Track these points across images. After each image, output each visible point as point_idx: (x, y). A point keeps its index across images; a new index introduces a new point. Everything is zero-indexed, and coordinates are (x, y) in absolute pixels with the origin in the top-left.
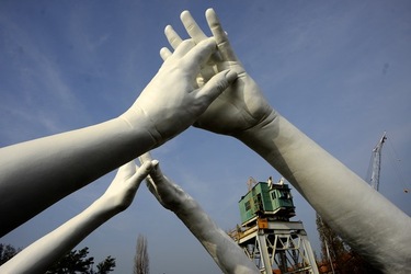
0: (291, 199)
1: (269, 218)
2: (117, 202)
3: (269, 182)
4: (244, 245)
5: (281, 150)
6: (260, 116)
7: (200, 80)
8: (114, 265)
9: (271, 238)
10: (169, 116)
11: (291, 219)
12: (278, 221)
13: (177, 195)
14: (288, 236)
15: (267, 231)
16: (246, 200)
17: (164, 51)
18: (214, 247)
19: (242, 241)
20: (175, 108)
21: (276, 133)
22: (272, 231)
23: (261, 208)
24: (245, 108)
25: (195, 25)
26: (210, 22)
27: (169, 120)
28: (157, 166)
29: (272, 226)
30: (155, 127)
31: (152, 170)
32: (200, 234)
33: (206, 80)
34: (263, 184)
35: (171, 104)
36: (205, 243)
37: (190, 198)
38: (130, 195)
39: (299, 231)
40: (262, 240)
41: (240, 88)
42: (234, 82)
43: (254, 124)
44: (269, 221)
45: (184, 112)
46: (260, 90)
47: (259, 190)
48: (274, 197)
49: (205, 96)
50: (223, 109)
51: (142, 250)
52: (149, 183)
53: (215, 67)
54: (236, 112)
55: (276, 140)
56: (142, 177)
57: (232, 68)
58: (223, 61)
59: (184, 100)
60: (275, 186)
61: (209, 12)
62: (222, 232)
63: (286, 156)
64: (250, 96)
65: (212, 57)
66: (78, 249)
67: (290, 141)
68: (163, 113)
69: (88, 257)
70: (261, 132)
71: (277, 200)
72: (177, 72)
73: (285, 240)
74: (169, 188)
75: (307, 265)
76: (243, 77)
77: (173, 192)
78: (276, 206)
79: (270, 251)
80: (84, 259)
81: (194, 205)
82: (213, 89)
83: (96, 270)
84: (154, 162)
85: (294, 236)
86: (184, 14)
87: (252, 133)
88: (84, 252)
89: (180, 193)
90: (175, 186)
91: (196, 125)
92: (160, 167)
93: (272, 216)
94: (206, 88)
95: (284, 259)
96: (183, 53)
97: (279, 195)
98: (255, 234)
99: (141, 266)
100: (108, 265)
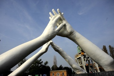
2: (44, 51)
5: (77, 40)
6: (71, 33)
7: (58, 24)
8: (48, 63)
9: (85, 57)
10: (50, 36)
13: (58, 48)
15: (83, 55)
16: (79, 47)
17: (50, 18)
18: (67, 60)
19: (78, 58)
20: (50, 34)
21: (75, 37)
22: (85, 55)
24: (67, 31)
25: (56, 12)
26: (58, 12)
27: (50, 37)
38: (47, 49)
40: (82, 58)
41: (66, 27)
43: (70, 35)
45: (53, 35)
49: (57, 30)
50: (63, 31)
51: (55, 59)
53: (61, 22)
54: (66, 32)
55: (75, 38)
56: (49, 45)
57: (64, 22)
61: (58, 9)
63: (78, 42)
64: (69, 29)
65: (60, 20)
68: (48, 35)
72: (51, 25)
76: (67, 24)
79: (84, 60)
80: (41, 62)
82: (59, 28)
83: (44, 64)
86: (53, 9)
88: (41, 60)
89: (59, 48)
90: (57, 46)
95: (89, 62)
96: (53, 20)
98: (81, 56)
99: (55, 63)
100: (46, 63)
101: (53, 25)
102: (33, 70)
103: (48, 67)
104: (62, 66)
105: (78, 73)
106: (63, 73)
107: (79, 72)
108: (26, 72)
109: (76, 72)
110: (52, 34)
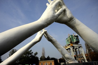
0: (79, 39)
1: (73, 43)
3: (73, 35)
4: (67, 49)
5: (76, 27)
6: (71, 19)
7: (56, 11)
8: (37, 54)
9: (74, 48)
11: (78, 44)
12: (75, 44)
13: (51, 38)
14: (78, 48)
15: (72, 46)
16: (67, 39)
17: (47, 4)
18: (60, 50)
19: (66, 49)
20: (50, 18)
21: (75, 23)
22: (74, 46)
23: (71, 41)
24: (67, 17)
27: (49, 21)
28: (46, 32)
29: (74, 45)
30: (46, 22)
31: (45, 33)
32: (57, 47)
33: (58, 11)
34: (72, 35)
35: (49, 17)
36: (58, 49)
37: (54, 39)
38: (41, 38)
39: (80, 46)
40: (72, 49)
41: (66, 12)
42: (64, 11)
43: (69, 21)
44: (73, 44)
46: (71, 12)
47: (71, 37)
48: (74, 38)
50: (62, 17)
51: (43, 50)
52: (45, 35)
53: (60, 7)
54: (65, 18)
55: (75, 25)
56: (43, 34)
57: (64, 7)
58: (62, 6)
59: (52, 16)
60: (75, 36)
62: (62, 47)
63: (77, 28)
65: (59, 5)
66: (30, 50)
67: (79, 25)
69: (32, 52)
70: (71, 23)
71: (75, 39)
72: (51, 9)
73: (77, 48)
74: (49, 37)
75: (82, 54)
76: (67, 10)
77: (50, 37)
78: (75, 41)
79: (73, 51)
80: (31, 52)
81: (55, 40)
82: (59, 13)
83: (34, 55)
84: (46, 31)
85: (79, 48)
87: (69, 23)
88: (31, 51)
89: (52, 38)
90: (51, 36)
91: (56, 22)
92: (47, 32)
93: (74, 43)
94: (58, 13)
96: (52, 4)
97: (76, 38)
98: (70, 47)
99: (43, 54)
100: (36, 54)
101: (53, 9)
102: (23, 59)
103: (37, 58)
104: (50, 57)
105: (70, 63)
106: (51, 63)
107: (71, 61)
108: (16, 62)
109: (68, 61)
110: (52, 17)
